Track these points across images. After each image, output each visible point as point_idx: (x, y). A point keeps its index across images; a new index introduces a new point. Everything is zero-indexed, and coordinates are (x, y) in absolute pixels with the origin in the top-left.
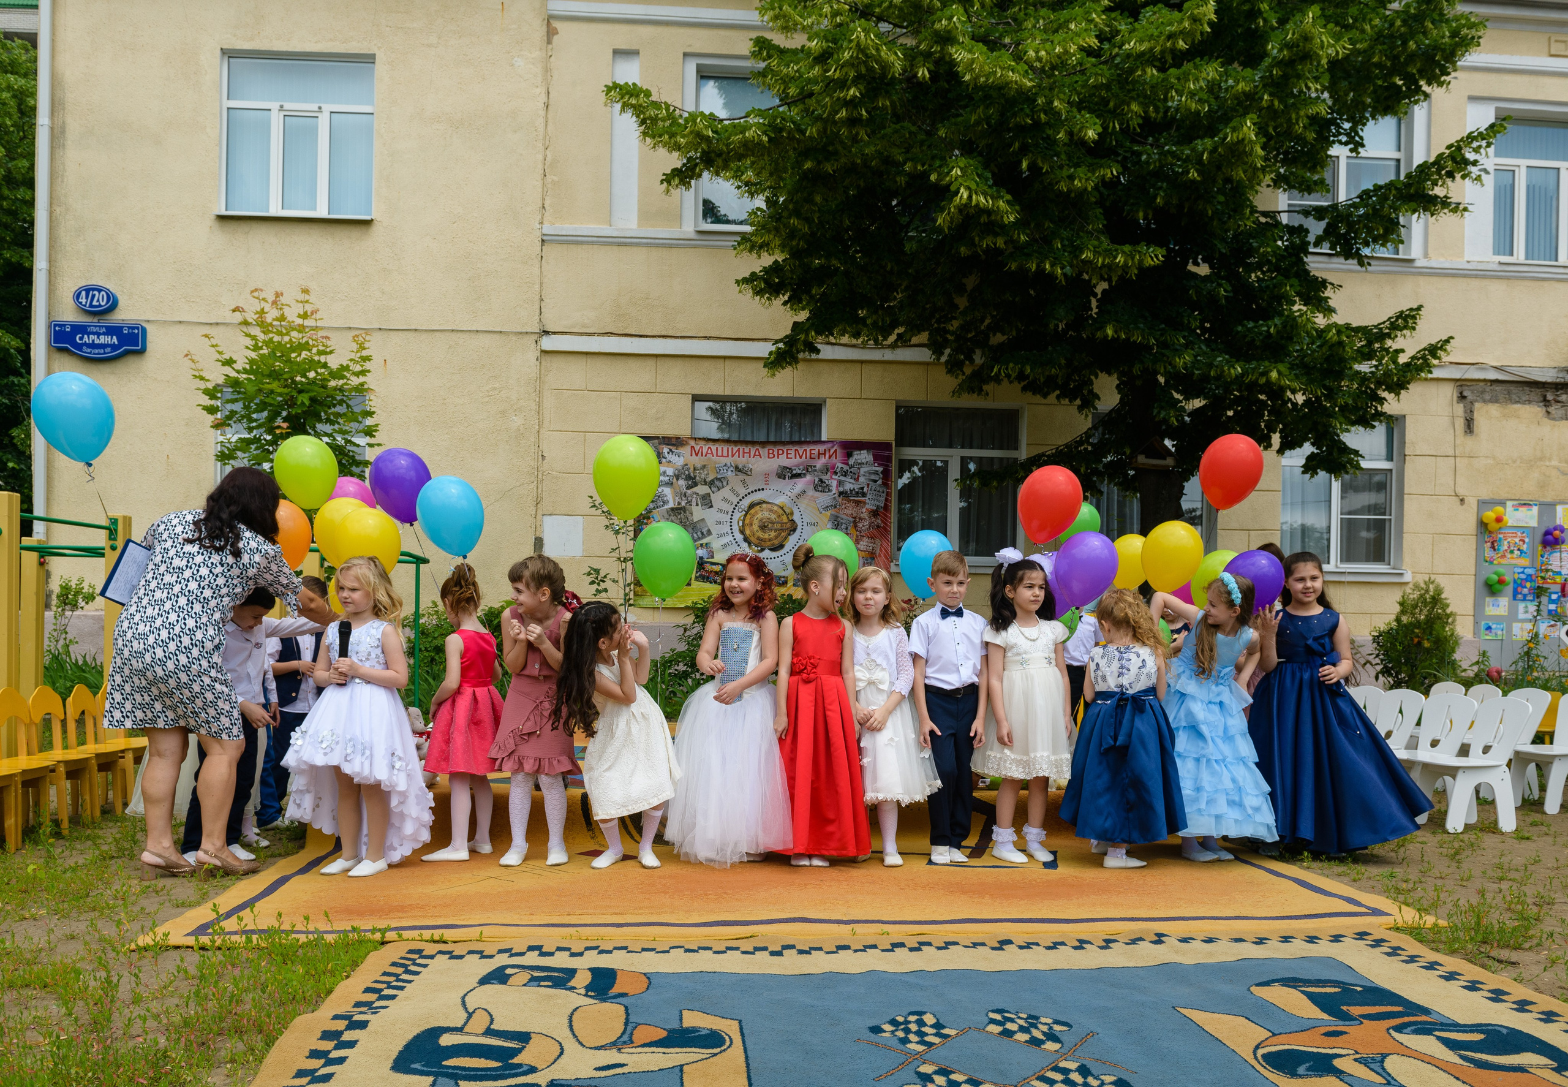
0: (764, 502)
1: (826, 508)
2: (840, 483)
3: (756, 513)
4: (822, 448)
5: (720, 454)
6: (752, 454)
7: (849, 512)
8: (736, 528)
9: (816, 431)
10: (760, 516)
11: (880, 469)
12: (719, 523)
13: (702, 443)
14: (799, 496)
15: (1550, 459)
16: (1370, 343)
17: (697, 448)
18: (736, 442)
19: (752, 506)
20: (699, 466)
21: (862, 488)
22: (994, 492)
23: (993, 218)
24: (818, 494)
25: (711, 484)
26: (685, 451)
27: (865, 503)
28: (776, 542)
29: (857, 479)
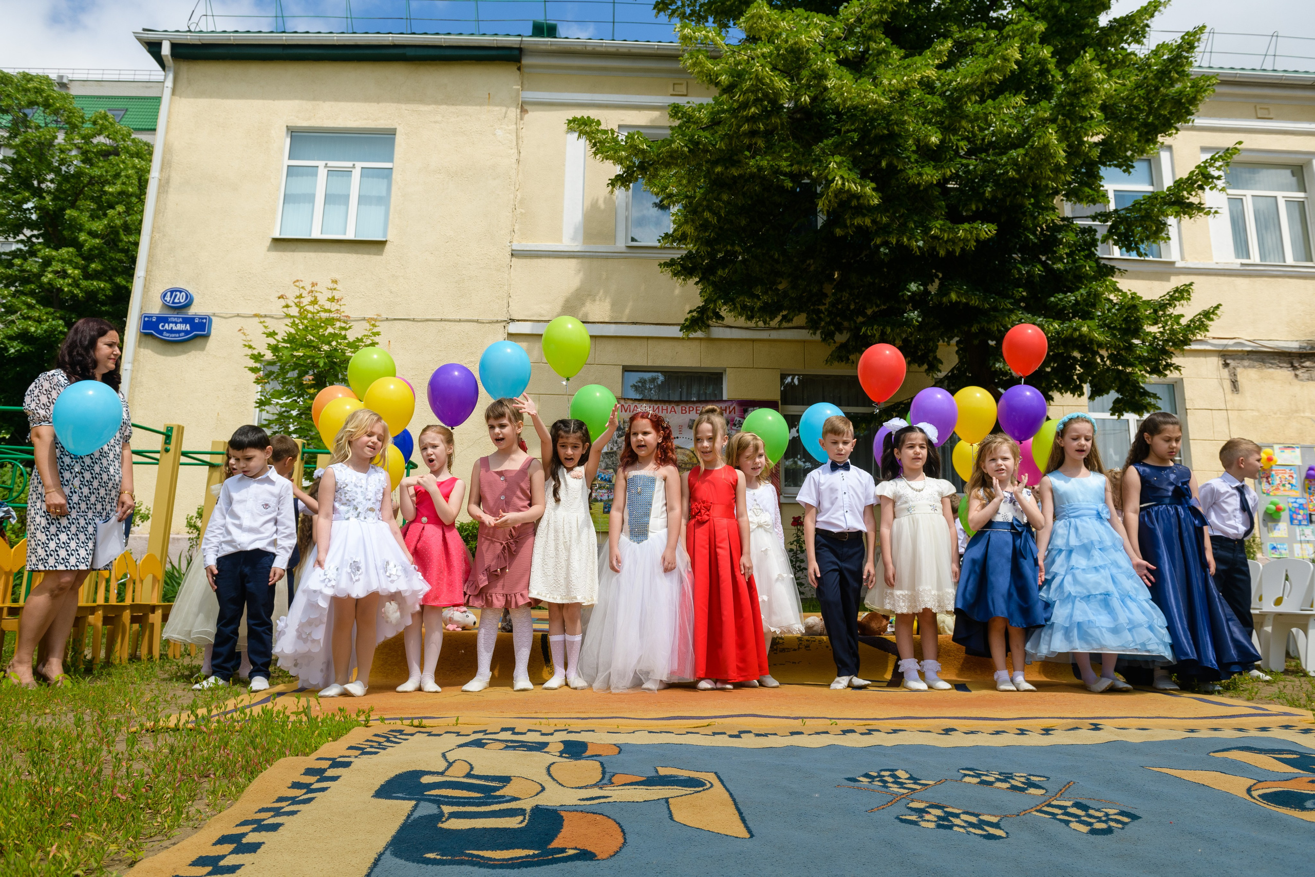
6: (669, 410)
9: (718, 391)
13: (630, 402)
15: (1304, 412)
16: (1155, 311)
18: (656, 402)
23: (861, 201)
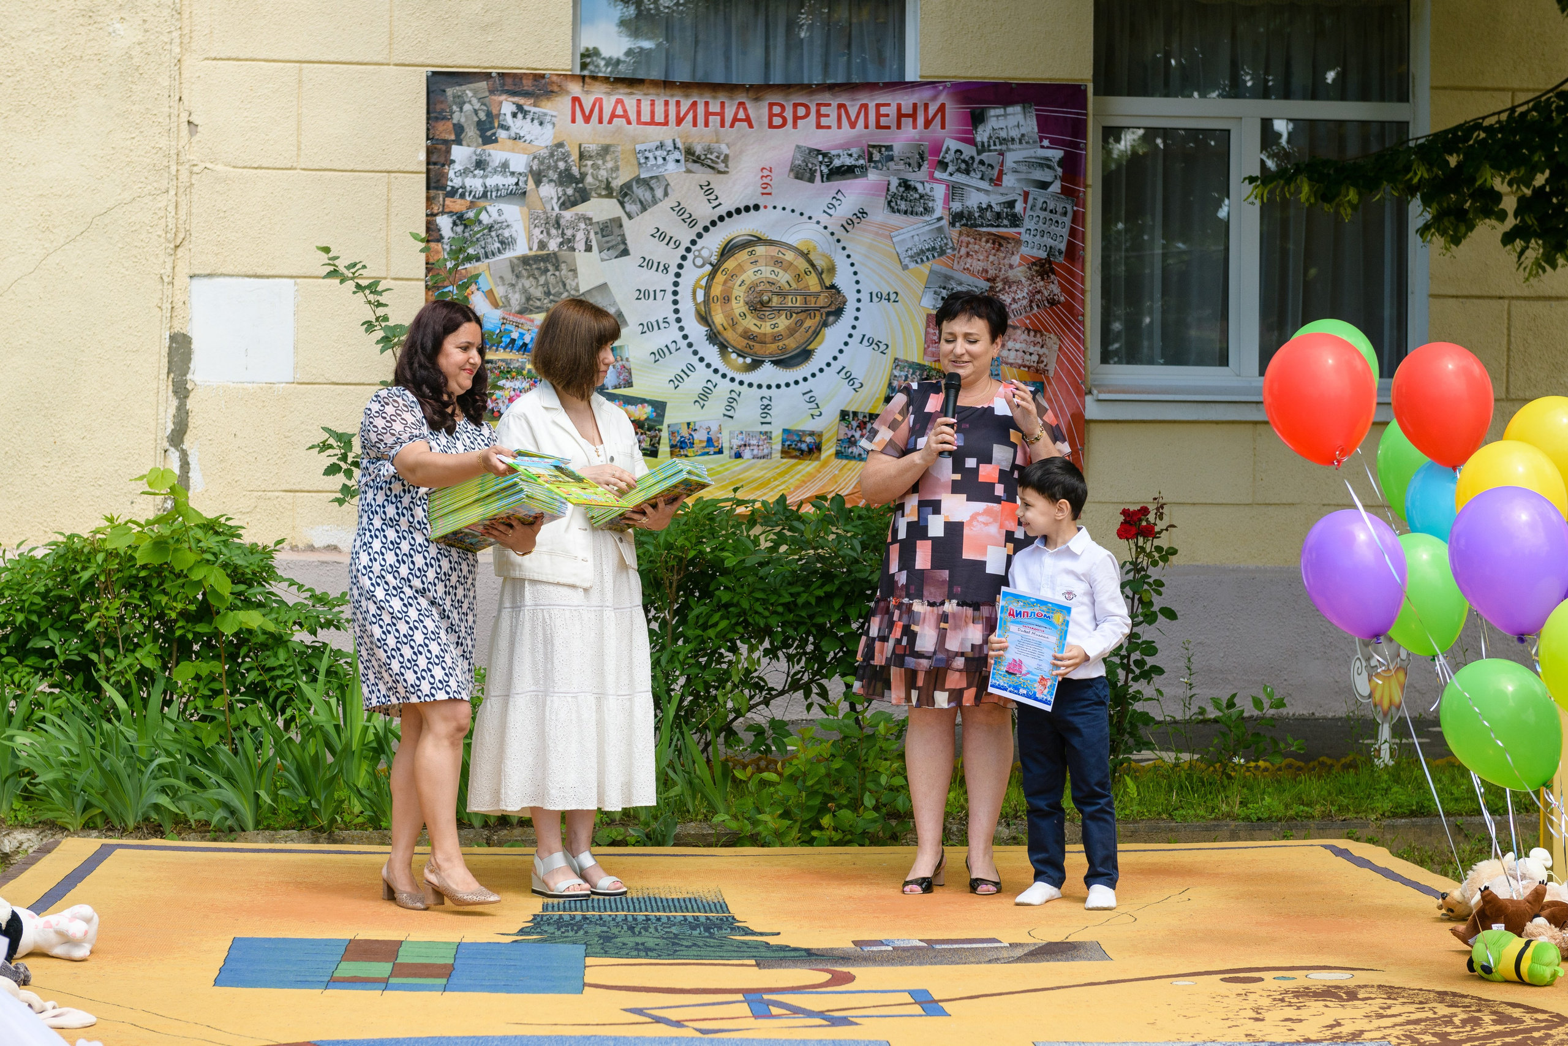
0: (759, 240)
1: (920, 256)
2: (954, 191)
3: (740, 267)
4: (906, 100)
5: (646, 117)
6: (729, 118)
7: (978, 266)
8: (687, 308)
9: (888, 53)
10: (749, 276)
11: (1057, 154)
12: (643, 294)
13: (599, 91)
14: (848, 225)
17: (588, 102)
18: (686, 87)
19: (728, 250)
20: (592, 147)
21: (1011, 204)
22: (1347, 214)
24: (897, 219)
25: (624, 194)
26: (558, 108)
27: (1018, 242)
28: (792, 344)
29: (997, 181)
